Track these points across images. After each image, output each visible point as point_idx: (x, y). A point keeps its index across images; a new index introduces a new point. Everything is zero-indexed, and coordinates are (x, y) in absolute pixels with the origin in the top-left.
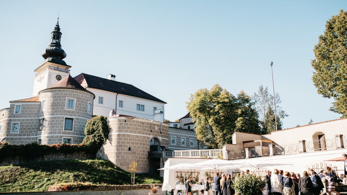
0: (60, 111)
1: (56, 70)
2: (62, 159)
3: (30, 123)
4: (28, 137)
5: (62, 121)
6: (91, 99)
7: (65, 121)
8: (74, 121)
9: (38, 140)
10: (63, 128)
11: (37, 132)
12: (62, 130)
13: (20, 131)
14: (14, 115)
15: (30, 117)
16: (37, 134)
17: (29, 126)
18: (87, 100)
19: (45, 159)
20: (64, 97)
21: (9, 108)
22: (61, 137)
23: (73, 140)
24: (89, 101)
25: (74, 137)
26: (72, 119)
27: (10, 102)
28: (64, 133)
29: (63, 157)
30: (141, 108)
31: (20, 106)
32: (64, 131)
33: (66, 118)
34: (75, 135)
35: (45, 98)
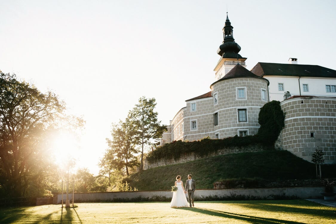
0: (232, 103)
1: (232, 65)
2: (236, 153)
3: (206, 119)
4: (206, 133)
5: (235, 113)
6: (263, 85)
7: (238, 113)
8: (247, 112)
9: (215, 135)
10: (237, 120)
11: (214, 127)
12: (237, 123)
13: (198, 128)
14: (192, 113)
15: (205, 113)
16: (214, 129)
17: (205, 123)
18: (259, 87)
19: (219, 154)
20: (234, 87)
21: (185, 107)
22: (236, 130)
23: (250, 132)
24: (262, 87)
25: (250, 129)
26: (245, 110)
27: (186, 101)
28: (238, 125)
29: (237, 150)
30: (332, 89)
31: (195, 103)
32: (238, 123)
33: (239, 110)
34: (250, 126)
35: (216, 92)
